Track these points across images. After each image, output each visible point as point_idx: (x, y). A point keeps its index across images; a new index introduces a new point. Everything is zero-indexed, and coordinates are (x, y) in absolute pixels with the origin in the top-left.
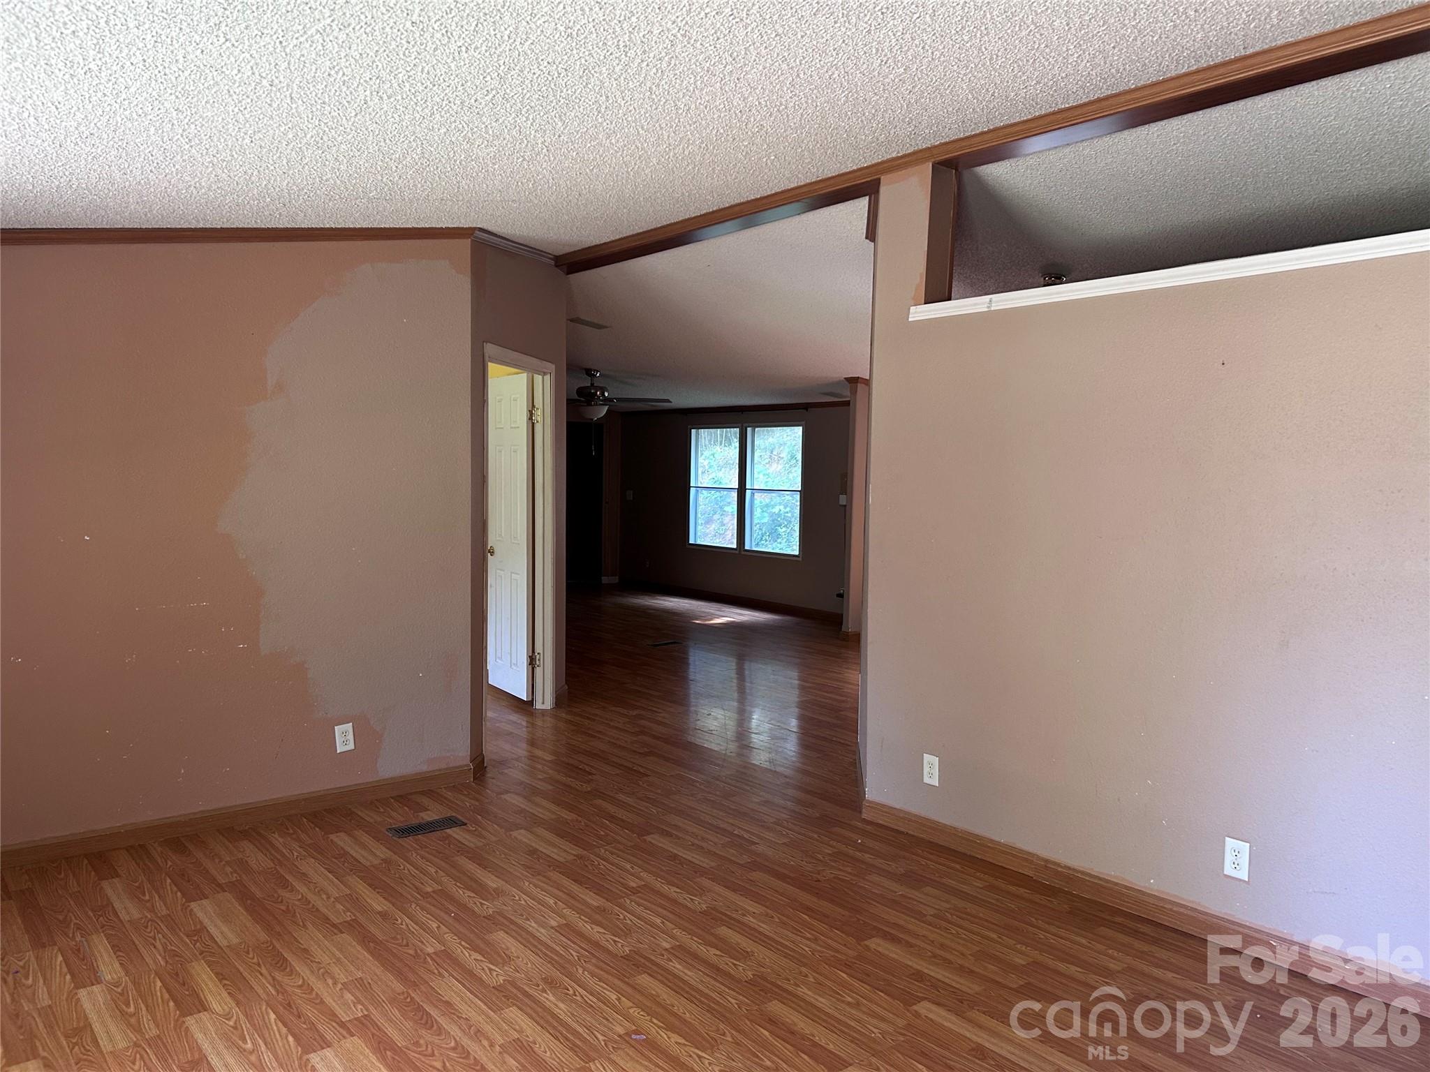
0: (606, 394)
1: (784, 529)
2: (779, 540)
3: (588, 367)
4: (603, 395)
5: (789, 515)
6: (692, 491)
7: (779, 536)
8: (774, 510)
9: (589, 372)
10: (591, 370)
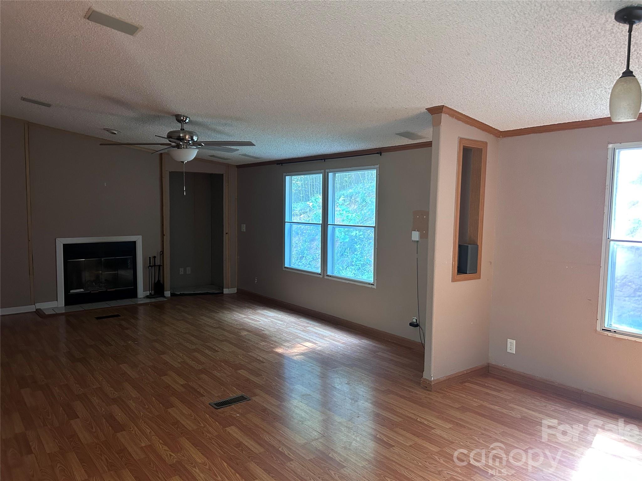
0: (195, 138)
1: (359, 246)
2: (356, 253)
3: (177, 114)
4: (192, 139)
5: (362, 236)
6: (287, 226)
7: (355, 250)
8: (352, 234)
9: (179, 119)
10: (180, 116)
